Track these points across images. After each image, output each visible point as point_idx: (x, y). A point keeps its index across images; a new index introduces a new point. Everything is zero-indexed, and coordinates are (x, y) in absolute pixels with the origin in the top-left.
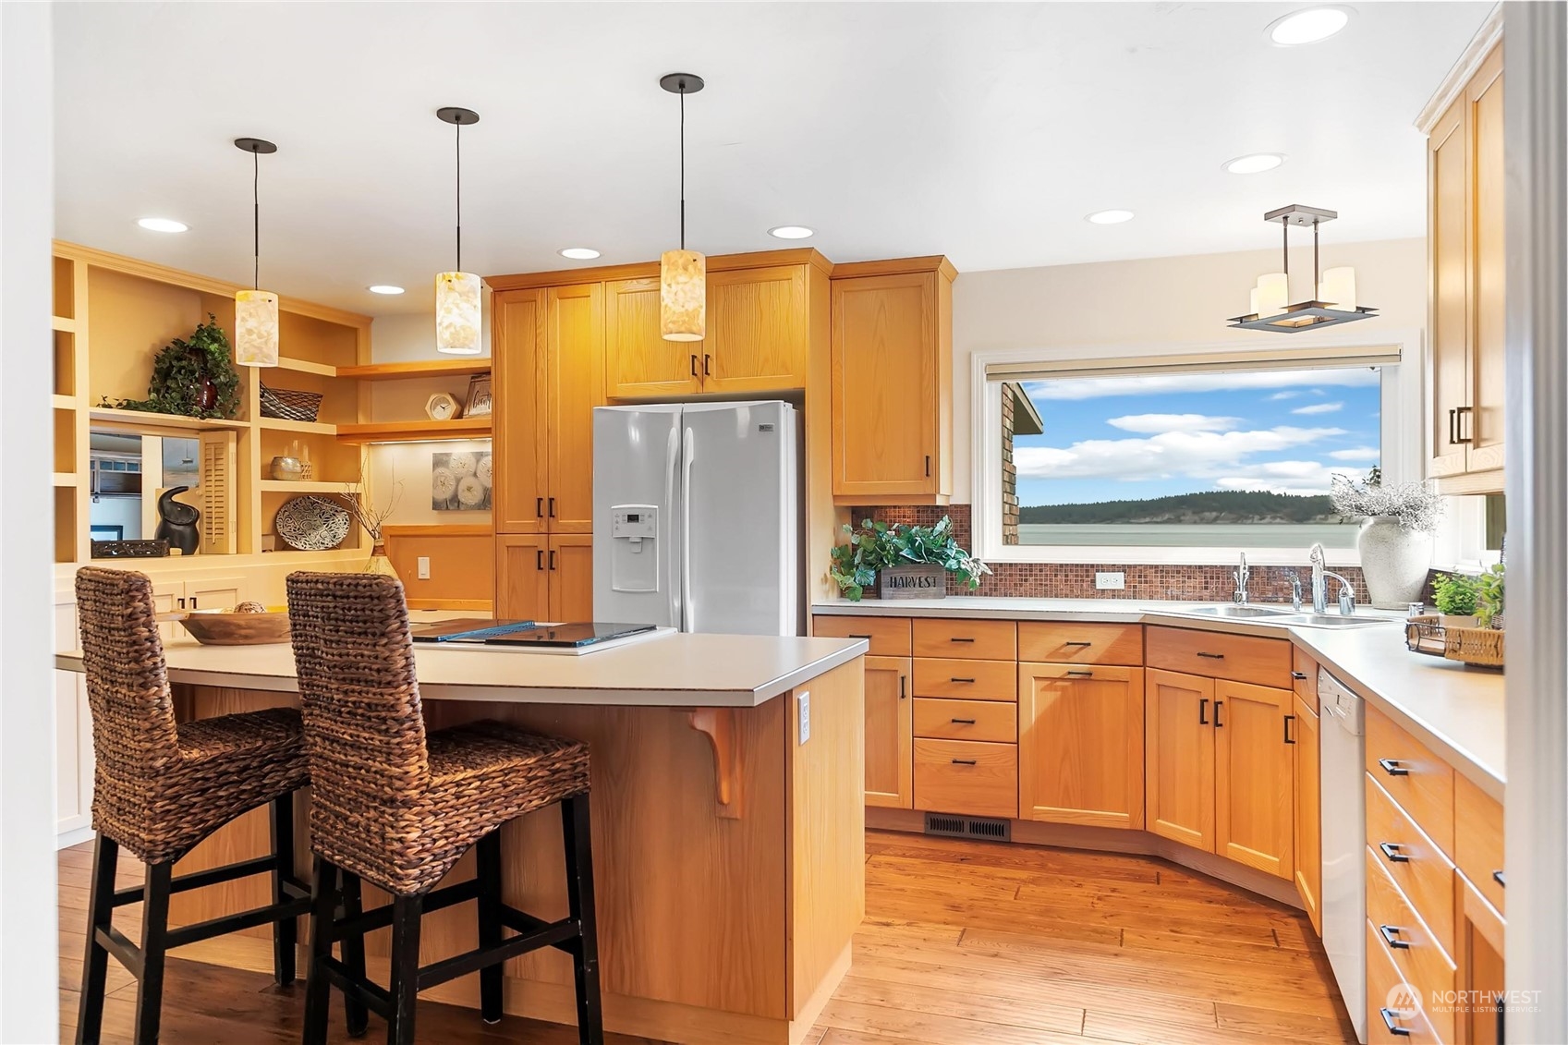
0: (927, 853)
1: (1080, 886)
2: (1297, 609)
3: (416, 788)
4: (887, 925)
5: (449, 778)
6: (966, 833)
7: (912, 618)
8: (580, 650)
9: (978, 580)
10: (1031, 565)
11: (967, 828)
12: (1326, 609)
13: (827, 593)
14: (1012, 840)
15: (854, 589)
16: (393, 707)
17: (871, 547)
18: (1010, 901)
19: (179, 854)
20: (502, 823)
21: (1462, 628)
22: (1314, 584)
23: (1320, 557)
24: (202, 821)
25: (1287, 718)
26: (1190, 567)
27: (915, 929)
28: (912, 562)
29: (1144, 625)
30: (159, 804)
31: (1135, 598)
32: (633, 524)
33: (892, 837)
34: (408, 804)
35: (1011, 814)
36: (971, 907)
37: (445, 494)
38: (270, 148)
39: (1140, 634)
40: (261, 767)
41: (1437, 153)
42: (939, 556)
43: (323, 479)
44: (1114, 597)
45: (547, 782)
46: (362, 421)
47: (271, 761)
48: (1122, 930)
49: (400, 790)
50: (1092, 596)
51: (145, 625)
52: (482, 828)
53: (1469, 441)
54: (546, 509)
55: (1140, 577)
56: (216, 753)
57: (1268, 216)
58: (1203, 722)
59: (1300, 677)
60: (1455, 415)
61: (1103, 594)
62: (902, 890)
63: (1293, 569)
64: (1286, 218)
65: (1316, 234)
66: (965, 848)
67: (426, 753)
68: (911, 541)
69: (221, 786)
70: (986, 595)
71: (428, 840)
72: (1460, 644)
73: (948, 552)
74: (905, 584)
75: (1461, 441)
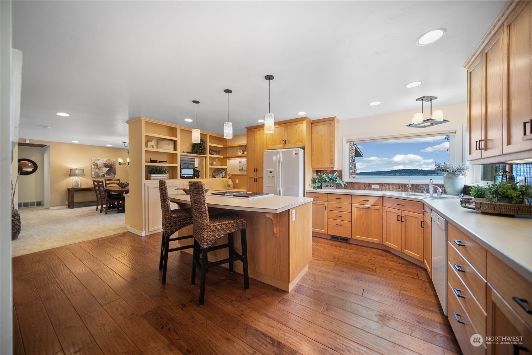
0: (330, 244)
1: (366, 256)
2: (425, 194)
3: (206, 226)
4: (318, 260)
5: (214, 224)
6: (340, 240)
7: (328, 193)
8: (249, 198)
9: (343, 186)
10: (356, 183)
11: (340, 239)
12: (433, 195)
13: (310, 188)
14: (350, 243)
15: (316, 187)
16: (201, 209)
17: (320, 178)
18: (347, 258)
19: (171, 234)
20: (226, 235)
21: (481, 202)
22: (430, 188)
23: (432, 182)
24: (175, 228)
25: (422, 221)
26: (396, 184)
27: (324, 262)
28: (328, 181)
29: (383, 197)
30: (167, 225)
31: (381, 190)
32: (271, 173)
33: (323, 239)
34: (204, 229)
35: (350, 237)
36: (338, 258)
37: (241, 168)
38: (198, 102)
39: (382, 199)
40: (187, 218)
41: (471, 73)
42: (335, 180)
43: (222, 165)
44: (376, 190)
45: (236, 226)
46: (227, 155)
47: (189, 217)
48: (375, 269)
49: (203, 226)
50: (371, 190)
51: (164, 190)
52: (221, 235)
53: (483, 149)
54: (256, 170)
55: (383, 186)
56: (178, 215)
57: (417, 100)
58: (398, 220)
59: (426, 212)
60: (478, 143)
61: (373, 189)
62: (323, 252)
63: (424, 185)
64: (422, 100)
65: (431, 103)
66: (339, 244)
67: (208, 219)
68: (329, 177)
69: (179, 222)
70: (346, 189)
71: (208, 237)
72: (481, 206)
73: (337, 180)
74: (327, 186)
75: (480, 149)
